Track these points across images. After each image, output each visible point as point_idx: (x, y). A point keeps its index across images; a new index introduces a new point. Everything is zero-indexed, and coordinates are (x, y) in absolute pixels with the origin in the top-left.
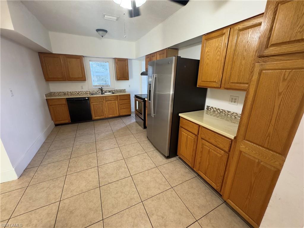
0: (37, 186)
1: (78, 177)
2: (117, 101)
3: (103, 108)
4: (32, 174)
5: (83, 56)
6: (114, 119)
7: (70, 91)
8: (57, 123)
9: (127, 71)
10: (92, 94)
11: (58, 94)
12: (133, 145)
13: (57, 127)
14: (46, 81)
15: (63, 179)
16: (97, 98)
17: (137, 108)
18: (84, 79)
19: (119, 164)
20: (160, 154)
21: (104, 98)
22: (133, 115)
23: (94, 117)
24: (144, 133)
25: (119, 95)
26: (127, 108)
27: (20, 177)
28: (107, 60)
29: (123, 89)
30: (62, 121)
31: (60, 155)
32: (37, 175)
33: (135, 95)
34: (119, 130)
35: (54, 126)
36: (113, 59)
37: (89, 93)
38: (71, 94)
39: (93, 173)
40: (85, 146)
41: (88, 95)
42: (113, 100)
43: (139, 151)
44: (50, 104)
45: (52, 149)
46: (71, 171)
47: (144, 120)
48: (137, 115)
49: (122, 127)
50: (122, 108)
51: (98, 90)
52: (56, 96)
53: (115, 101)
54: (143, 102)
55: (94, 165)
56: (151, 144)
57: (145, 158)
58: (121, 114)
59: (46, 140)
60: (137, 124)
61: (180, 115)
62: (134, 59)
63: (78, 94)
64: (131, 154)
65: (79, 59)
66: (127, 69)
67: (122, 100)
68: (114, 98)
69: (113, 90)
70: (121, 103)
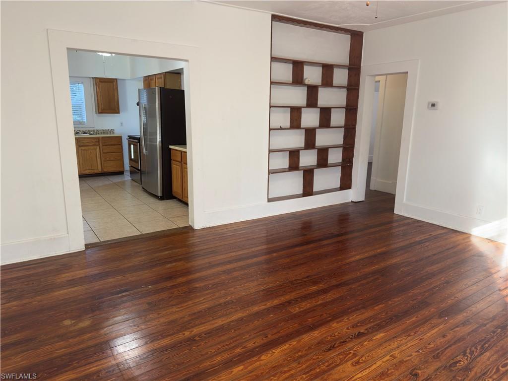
2: (98, 147)
9: (116, 99)
17: (133, 157)
25: (103, 137)
26: (116, 160)
28: (80, 80)
29: (110, 129)
33: (128, 136)
36: (92, 79)
42: (91, 145)
48: (132, 167)
50: (108, 159)
53: (95, 147)
54: (139, 142)
58: (105, 170)
60: (133, 182)
62: (128, 80)
66: (116, 95)
67: (108, 146)
68: (92, 142)
69: (92, 131)
70: (105, 151)
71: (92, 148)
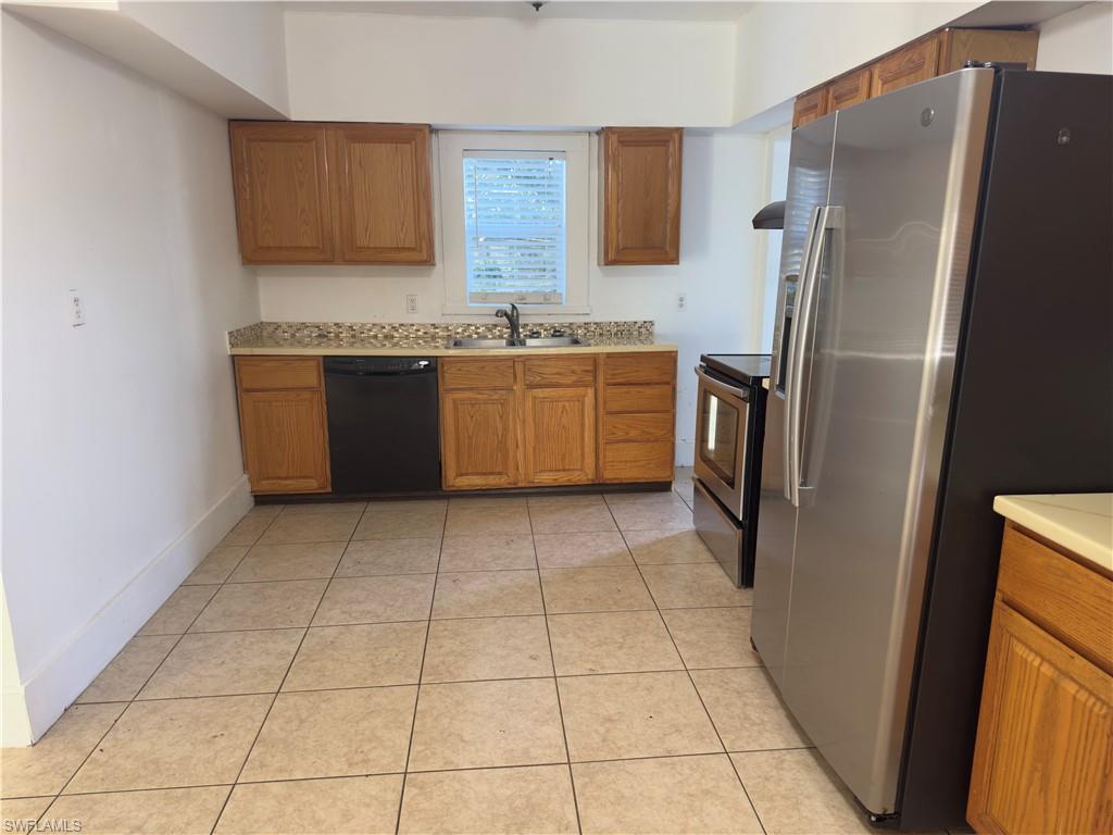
0: (95, 807)
1: (290, 809)
2: (590, 392)
3: (505, 429)
4: (90, 738)
5: (430, 126)
6: (561, 498)
7: (347, 320)
8: (267, 487)
9: (671, 208)
10: (457, 344)
11: (293, 336)
12: (646, 680)
13: (261, 507)
14: (243, 264)
15: (213, 799)
16: (480, 364)
17: (711, 445)
18: (424, 256)
19: (533, 787)
20: (830, 787)
21: (519, 367)
22: (684, 488)
23: (453, 479)
24: (739, 619)
25: (609, 355)
26: (648, 441)
27: (44, 737)
28: (557, 143)
29: (640, 318)
30: (286, 478)
31: (235, 665)
32: (107, 745)
33: (703, 358)
34: (580, 570)
35: (250, 501)
36: (595, 138)
37: (442, 338)
38: (353, 336)
39: (368, 805)
40: (370, 633)
41: (436, 347)
42: (567, 381)
43: (679, 731)
44: (245, 385)
45: (211, 621)
46: (262, 766)
47: (749, 529)
48: (703, 488)
49: (605, 552)
50: (620, 434)
51: (495, 320)
52: (281, 346)
53: (581, 391)
54: (751, 400)
55: (384, 762)
56: (772, 699)
57: (707, 792)
58: (610, 475)
59: (196, 571)
60: (702, 547)
61: (1004, 505)
62: (723, 130)
63: (386, 337)
64: (624, 743)
65: (409, 142)
66: (671, 188)
67: (625, 389)
68: (573, 372)
69: (580, 327)
70: (615, 407)
71: (570, 392)
